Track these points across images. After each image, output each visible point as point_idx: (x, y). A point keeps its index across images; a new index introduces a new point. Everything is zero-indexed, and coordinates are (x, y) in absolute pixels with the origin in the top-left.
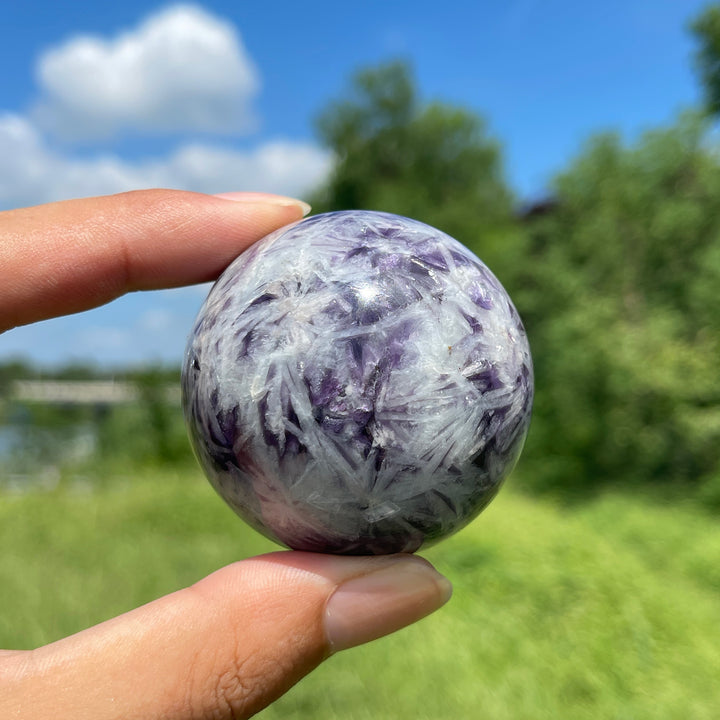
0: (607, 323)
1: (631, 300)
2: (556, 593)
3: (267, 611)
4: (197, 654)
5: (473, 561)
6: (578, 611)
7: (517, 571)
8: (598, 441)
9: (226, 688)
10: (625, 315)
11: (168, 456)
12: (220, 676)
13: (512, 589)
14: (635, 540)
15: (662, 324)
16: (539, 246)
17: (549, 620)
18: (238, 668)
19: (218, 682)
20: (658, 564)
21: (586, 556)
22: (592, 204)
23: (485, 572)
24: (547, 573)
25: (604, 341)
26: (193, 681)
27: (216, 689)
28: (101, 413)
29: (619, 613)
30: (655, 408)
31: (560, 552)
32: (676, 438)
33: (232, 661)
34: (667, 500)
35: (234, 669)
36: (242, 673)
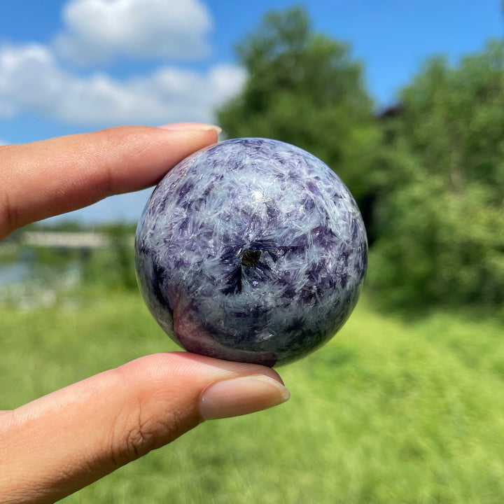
0: (438, 193)
1: (456, 177)
2: (398, 383)
3: (161, 395)
4: (116, 418)
5: (341, 359)
6: (414, 394)
7: (371, 366)
8: (431, 276)
9: (133, 439)
10: (451, 187)
11: (130, 285)
12: (130, 432)
13: (368, 379)
14: (455, 346)
15: (476, 193)
16: (390, 138)
17: (393, 401)
18: (141, 427)
19: (129, 435)
20: (472, 363)
21: (421, 356)
22: (427, 108)
23: (348, 368)
24: (392, 368)
25: (435, 205)
26: (113, 434)
27: (127, 440)
28: (85, 254)
29: (442, 396)
30: (471, 253)
31: (402, 354)
32: (485, 275)
33: (137, 423)
34: (479, 318)
35: (139, 428)
36: (143, 430)
